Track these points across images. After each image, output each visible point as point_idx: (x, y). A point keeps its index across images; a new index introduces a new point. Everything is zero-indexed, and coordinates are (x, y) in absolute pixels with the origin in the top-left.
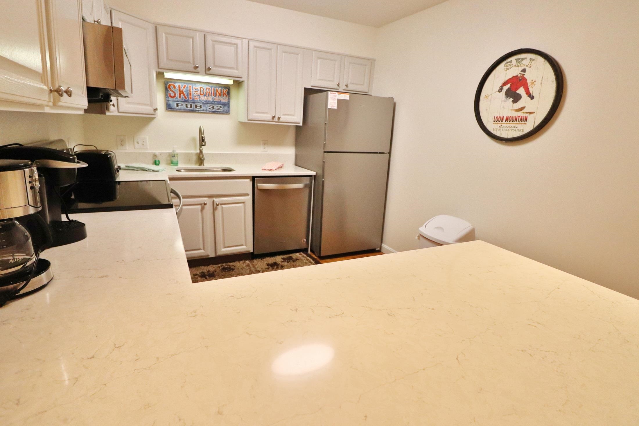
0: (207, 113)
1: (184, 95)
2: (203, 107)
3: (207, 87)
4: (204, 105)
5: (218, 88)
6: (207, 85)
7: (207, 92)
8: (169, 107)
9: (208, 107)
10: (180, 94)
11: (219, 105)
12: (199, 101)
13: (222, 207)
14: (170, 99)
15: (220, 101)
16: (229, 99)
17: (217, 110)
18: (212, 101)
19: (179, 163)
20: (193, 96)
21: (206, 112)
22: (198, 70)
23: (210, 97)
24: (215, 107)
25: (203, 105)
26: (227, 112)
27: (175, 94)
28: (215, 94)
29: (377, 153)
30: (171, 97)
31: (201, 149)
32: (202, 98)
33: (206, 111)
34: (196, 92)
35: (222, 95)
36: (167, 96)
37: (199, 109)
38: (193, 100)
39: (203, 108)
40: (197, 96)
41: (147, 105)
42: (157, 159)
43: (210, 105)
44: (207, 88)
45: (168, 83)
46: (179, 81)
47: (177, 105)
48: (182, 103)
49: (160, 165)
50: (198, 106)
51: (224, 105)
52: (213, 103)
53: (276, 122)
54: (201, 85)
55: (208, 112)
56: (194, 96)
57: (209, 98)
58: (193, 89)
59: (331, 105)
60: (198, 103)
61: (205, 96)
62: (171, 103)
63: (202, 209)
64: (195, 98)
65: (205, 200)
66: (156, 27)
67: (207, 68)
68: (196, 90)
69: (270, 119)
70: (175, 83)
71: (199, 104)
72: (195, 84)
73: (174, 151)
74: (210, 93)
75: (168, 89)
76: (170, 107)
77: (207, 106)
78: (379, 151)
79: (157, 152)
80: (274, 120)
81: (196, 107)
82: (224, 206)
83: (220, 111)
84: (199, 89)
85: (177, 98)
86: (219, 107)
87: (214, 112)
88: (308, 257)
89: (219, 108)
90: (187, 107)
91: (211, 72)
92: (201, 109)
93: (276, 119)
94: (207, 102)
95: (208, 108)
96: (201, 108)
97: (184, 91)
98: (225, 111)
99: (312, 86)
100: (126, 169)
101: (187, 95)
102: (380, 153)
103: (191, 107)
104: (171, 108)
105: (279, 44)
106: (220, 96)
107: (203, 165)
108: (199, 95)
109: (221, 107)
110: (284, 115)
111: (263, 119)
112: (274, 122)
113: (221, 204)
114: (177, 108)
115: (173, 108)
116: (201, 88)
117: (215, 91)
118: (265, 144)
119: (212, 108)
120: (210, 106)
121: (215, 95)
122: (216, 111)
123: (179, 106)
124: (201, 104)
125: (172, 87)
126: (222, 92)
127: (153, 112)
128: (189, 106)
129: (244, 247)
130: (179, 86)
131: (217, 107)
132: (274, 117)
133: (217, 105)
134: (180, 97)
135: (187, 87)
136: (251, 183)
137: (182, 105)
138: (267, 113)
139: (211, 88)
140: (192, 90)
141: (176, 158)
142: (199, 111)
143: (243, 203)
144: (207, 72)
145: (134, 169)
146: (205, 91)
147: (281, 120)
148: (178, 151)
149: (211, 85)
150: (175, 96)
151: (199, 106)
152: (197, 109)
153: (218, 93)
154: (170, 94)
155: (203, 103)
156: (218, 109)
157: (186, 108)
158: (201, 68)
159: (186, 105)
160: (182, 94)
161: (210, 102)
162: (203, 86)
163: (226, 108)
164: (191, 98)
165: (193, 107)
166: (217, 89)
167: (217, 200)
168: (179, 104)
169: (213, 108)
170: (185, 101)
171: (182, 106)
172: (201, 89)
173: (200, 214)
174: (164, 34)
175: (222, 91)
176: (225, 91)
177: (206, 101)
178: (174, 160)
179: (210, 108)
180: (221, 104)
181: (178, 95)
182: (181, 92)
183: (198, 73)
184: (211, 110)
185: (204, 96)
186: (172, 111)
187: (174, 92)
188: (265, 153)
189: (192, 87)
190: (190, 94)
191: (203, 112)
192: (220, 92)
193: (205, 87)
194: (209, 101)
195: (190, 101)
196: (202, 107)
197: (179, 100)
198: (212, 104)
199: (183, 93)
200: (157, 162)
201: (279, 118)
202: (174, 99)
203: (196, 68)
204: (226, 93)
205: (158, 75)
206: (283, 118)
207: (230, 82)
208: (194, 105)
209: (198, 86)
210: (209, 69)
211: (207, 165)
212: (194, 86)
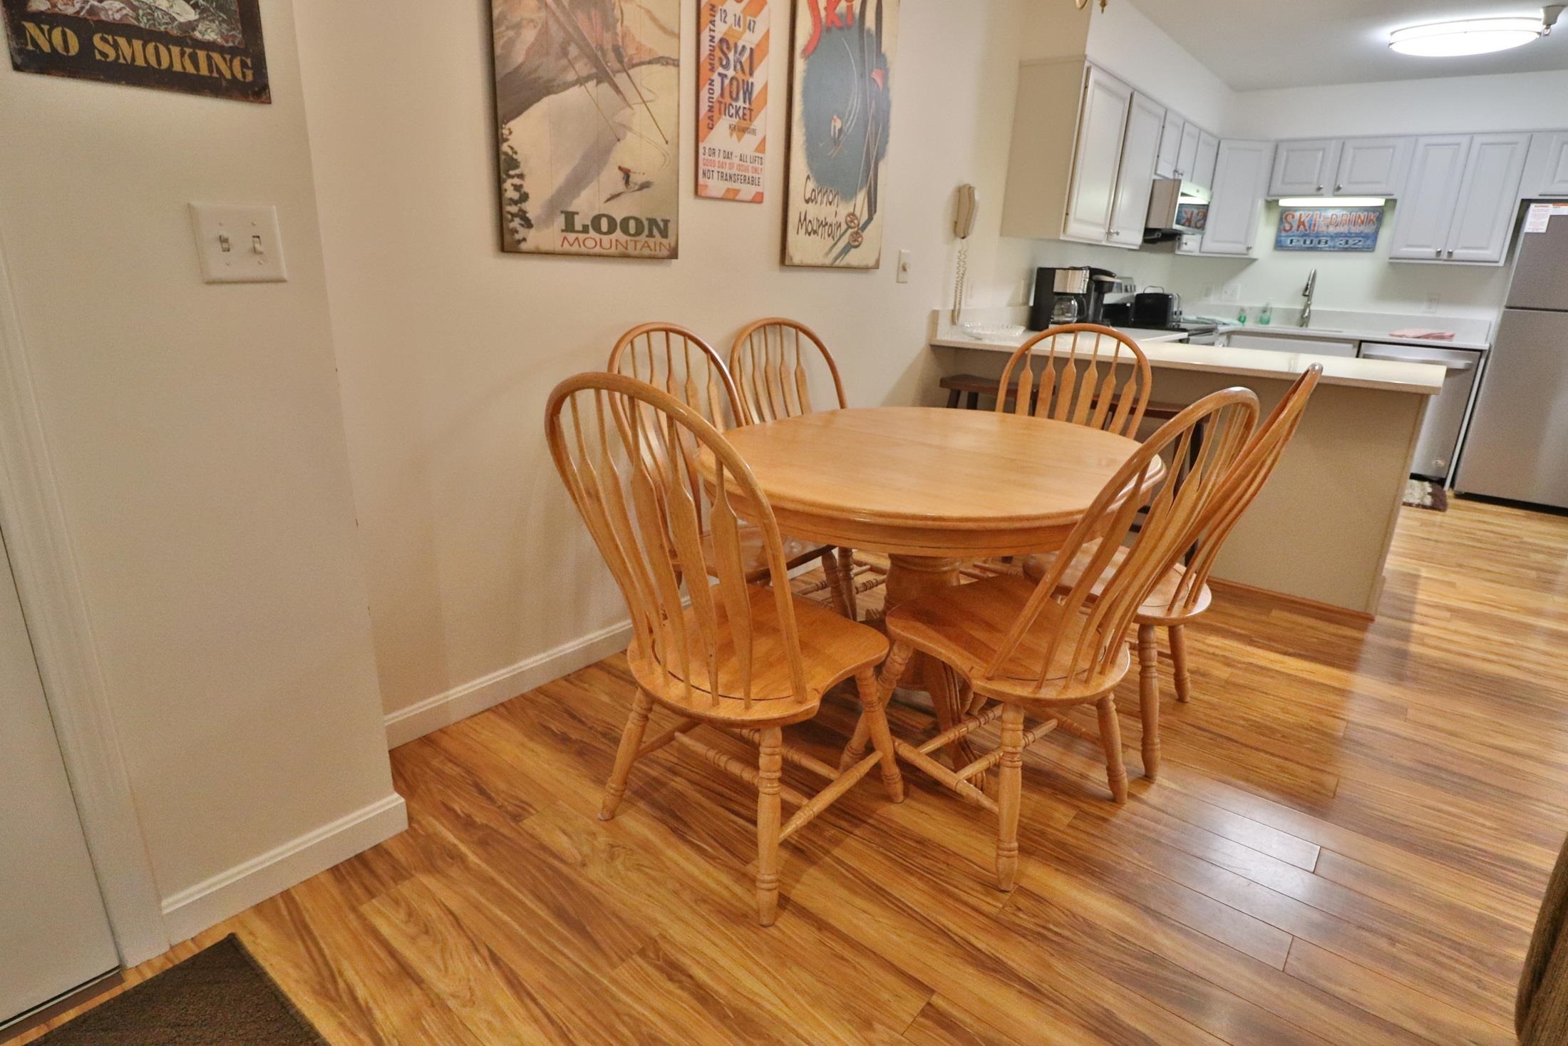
0: (1335, 251)
1: (1304, 226)
3: (1345, 212)
4: (1333, 239)
5: (1362, 214)
7: (1343, 220)
8: (1279, 246)
9: (1340, 242)
10: (1299, 227)
11: (1358, 239)
12: (1326, 234)
14: (1283, 234)
15: (1362, 232)
16: (1378, 228)
17: (1353, 246)
18: (1347, 232)
19: (1271, 321)
20: (1318, 228)
21: (1334, 249)
22: (1321, 192)
23: (1346, 226)
24: (1351, 242)
25: (1331, 239)
26: (1371, 249)
27: (1292, 227)
28: (1355, 221)
30: (1285, 230)
31: (1308, 303)
32: (1331, 229)
33: (1334, 247)
34: (1324, 221)
35: (1367, 223)
36: (1280, 230)
37: (1323, 246)
38: (1317, 232)
39: (1330, 243)
40: (1324, 227)
41: (1240, 243)
42: (1243, 315)
43: (1342, 239)
44: (1343, 215)
46: (1301, 209)
47: (1291, 242)
48: (1299, 238)
49: (1245, 322)
50: (1322, 241)
51: (1366, 237)
52: (1348, 235)
53: (1445, 260)
54: (1335, 211)
55: (1336, 249)
57: (1343, 229)
58: (1320, 218)
59: (1532, 227)
60: (1324, 236)
61: (1337, 226)
62: (1283, 238)
64: (1321, 229)
66: (1278, 147)
67: (1335, 187)
68: (1324, 218)
69: (1434, 256)
70: (1295, 211)
71: (1324, 238)
72: (1326, 211)
73: (1268, 305)
74: (1346, 221)
75: (1284, 220)
77: (1337, 240)
79: (1248, 304)
80: (1441, 257)
81: (1319, 242)
83: (1357, 247)
84: (1330, 217)
85: (1293, 232)
86: (1357, 241)
87: (1346, 250)
89: (1358, 243)
90: (1305, 242)
91: (1340, 192)
92: (1326, 245)
93: (1444, 256)
94: (1338, 235)
95: (1337, 244)
97: (1306, 221)
98: (1367, 247)
101: (1310, 227)
103: (1311, 242)
104: (1281, 246)
106: (1363, 224)
107: (1307, 327)
108: (1328, 226)
109: (1361, 241)
110: (1463, 248)
111: (1420, 256)
114: (1291, 245)
115: (1284, 245)
117: (1356, 217)
118: (1430, 300)
119: (1344, 244)
121: (1354, 224)
122: (1350, 248)
123: (1293, 243)
124: (1328, 239)
125: (1290, 217)
126: (1367, 219)
127: (1245, 252)
128: (1308, 242)
130: (1301, 215)
131: (1354, 240)
132: (1439, 253)
134: (1298, 230)
135: (1312, 216)
137: (1298, 241)
138: (1428, 246)
139: (1351, 214)
140: (1318, 219)
141: (1268, 313)
142: (1323, 249)
144: (1336, 193)
146: (1339, 219)
147: (1455, 257)
149: (1351, 210)
150: (1291, 229)
151: (1325, 241)
152: (1320, 246)
153: (1361, 220)
154: (1285, 227)
155: (1331, 237)
156: (1354, 244)
157: (1304, 246)
158: (1328, 189)
159: (1305, 240)
160: (1302, 226)
161: (1343, 235)
162: (1338, 211)
163: (1369, 242)
164: (1314, 231)
165: (1314, 242)
166: (1360, 215)
168: (1294, 241)
169: (1347, 242)
170: (1305, 235)
171: (1298, 243)
172: (1334, 216)
174: (1285, 153)
175: (1368, 216)
176: (1373, 216)
177: (1336, 234)
178: (1266, 316)
179: (1341, 244)
180: (1362, 237)
181: (1295, 226)
182: (1301, 223)
183: (1324, 195)
184: (1342, 246)
186: (1282, 250)
187: (1290, 224)
188: (1431, 315)
189: (1320, 216)
190: (1315, 225)
191: (1329, 249)
192: (1364, 219)
193: (1340, 214)
194: (1342, 233)
195: (1311, 235)
196: (1328, 242)
197: (1295, 235)
198: (1346, 236)
199: (1304, 224)
200: (1242, 319)
201: (1450, 254)
202: (1289, 233)
203: (1319, 189)
204: (1374, 219)
205: (1271, 204)
206: (1459, 253)
207: (1380, 202)
208: (1316, 241)
209: (1329, 213)
210: (1339, 188)
211: (1312, 329)
212: (1323, 214)
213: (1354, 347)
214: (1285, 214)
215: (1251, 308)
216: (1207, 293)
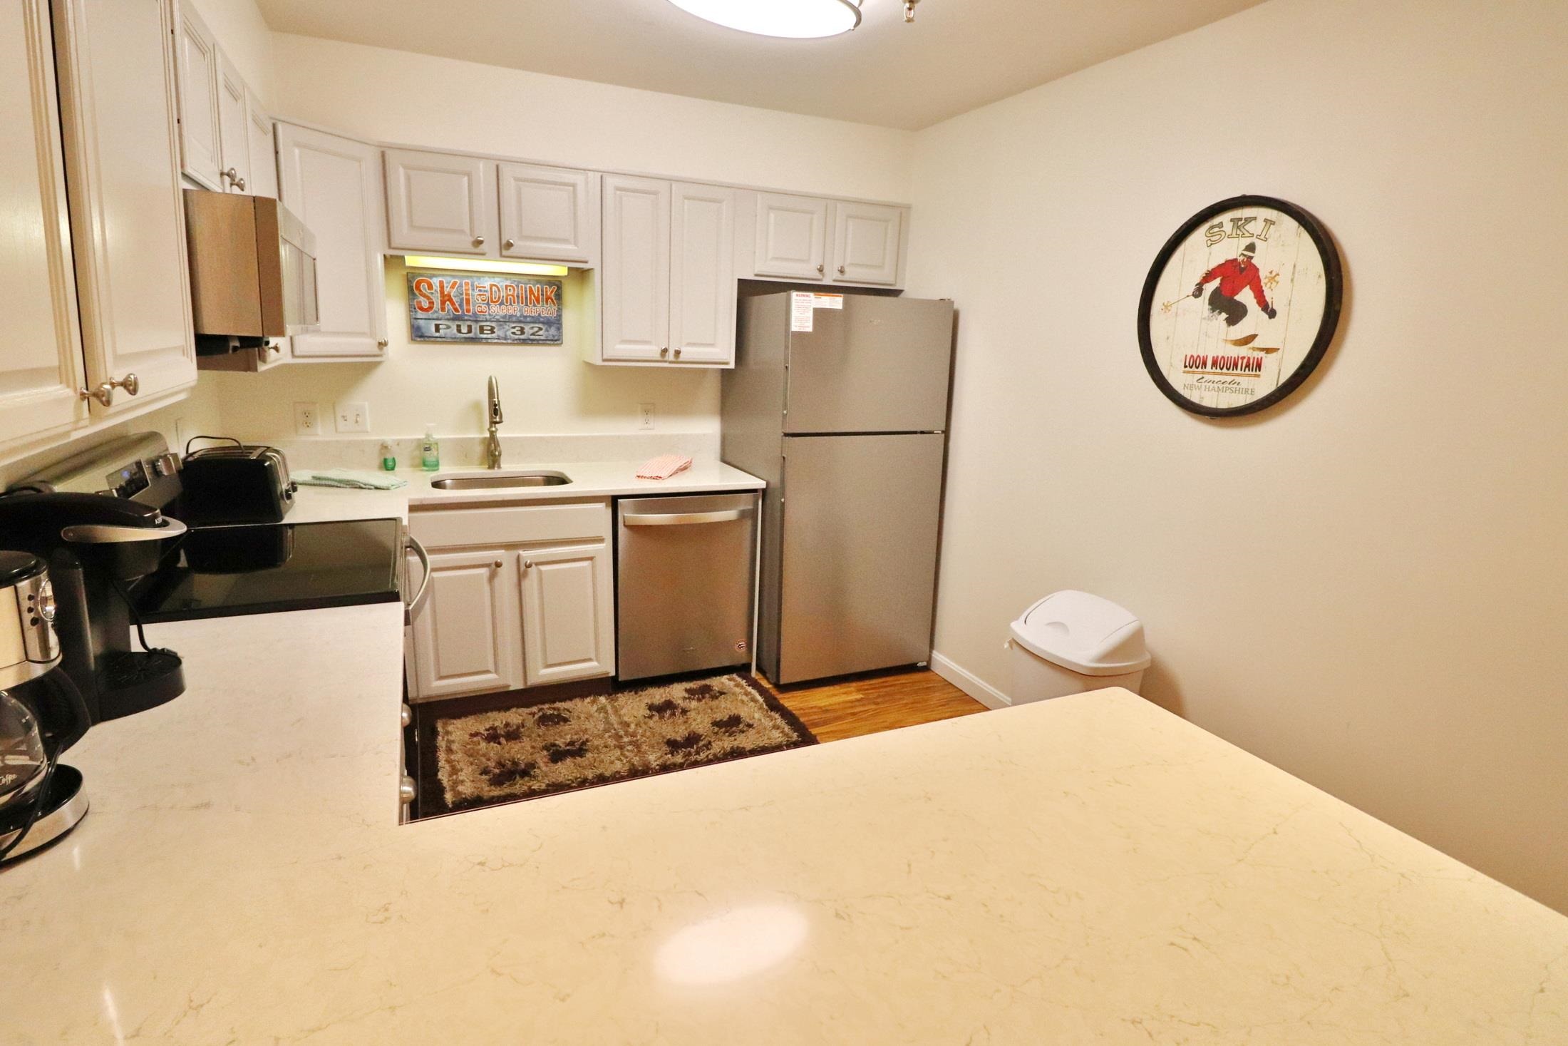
0: (508, 344)
1: (453, 304)
2: (498, 330)
3: (508, 283)
4: (501, 325)
5: (534, 286)
6: (507, 279)
7: (508, 295)
8: (417, 334)
9: (509, 330)
10: (443, 303)
11: (537, 325)
12: (488, 317)
13: (540, 572)
14: (420, 314)
15: (539, 314)
16: (560, 310)
17: (532, 337)
18: (518, 315)
19: (440, 462)
20: (474, 306)
21: (504, 341)
22: (483, 248)
23: (515, 305)
24: (527, 328)
25: (497, 326)
26: (556, 341)
27: (432, 303)
28: (526, 298)
29: (915, 433)
30: (422, 309)
31: (494, 429)
32: (495, 309)
33: (505, 339)
34: (480, 295)
35: (543, 302)
36: (413, 308)
37: (489, 336)
38: (475, 314)
39: (498, 332)
40: (483, 306)
41: (363, 334)
42: (389, 457)
43: (514, 325)
44: (506, 286)
45: (414, 278)
46: (440, 273)
47: (437, 329)
48: (449, 323)
49: (396, 469)
50: (485, 328)
51: (548, 323)
52: (522, 320)
53: (670, 362)
54: (492, 280)
55: (509, 341)
56: (477, 305)
57: (514, 310)
58: (473, 290)
59: (798, 324)
60: (486, 321)
61: (502, 303)
62: (422, 323)
63: (492, 577)
64: (479, 309)
65: (499, 554)
66: (383, 155)
67: (504, 242)
68: (480, 291)
69: (657, 356)
70: (431, 278)
71: (488, 323)
72: (479, 278)
73: (428, 436)
74: (513, 296)
75: (416, 292)
76: (420, 334)
77: (507, 327)
78: (918, 429)
79: (389, 438)
80: (666, 358)
81: (482, 331)
82: (543, 568)
83: (537, 337)
84: (488, 288)
85: (436, 312)
86: (536, 329)
87: (524, 342)
88: (749, 686)
89: (537, 332)
90: (459, 331)
91: (512, 251)
92: (493, 335)
93: (670, 356)
94: (506, 320)
95: (509, 333)
96: (493, 332)
97: (452, 294)
98: (550, 338)
99: (756, 275)
100: (314, 485)
101: (461, 305)
102: (922, 432)
103: (470, 331)
104: (421, 337)
105: (674, 180)
106: (539, 303)
107: (499, 467)
108: (488, 304)
109: (540, 329)
110: (689, 344)
111: (639, 356)
112: (666, 362)
113: (537, 564)
114: (437, 334)
115: (426, 334)
116: (492, 286)
117: (526, 291)
118: (647, 412)
119: (519, 333)
120: (514, 328)
121: (526, 302)
122: (530, 339)
123: (441, 331)
124: (493, 324)
125: (424, 286)
126: (543, 295)
127: (376, 350)
128: (464, 330)
129: (594, 664)
130: (441, 283)
131: (532, 328)
132: (665, 351)
133: (532, 325)
134: (443, 309)
135: (461, 286)
136: (610, 511)
137: (448, 327)
138: (648, 342)
139: (518, 286)
140: (470, 292)
141: (434, 452)
142: (489, 341)
144: (505, 253)
145: (333, 483)
146: (503, 294)
147: (682, 357)
148: (436, 436)
149: (516, 278)
150: (431, 308)
151: (489, 328)
152: (485, 336)
153: (534, 296)
154: (420, 302)
155: (498, 321)
156: (533, 334)
157: (459, 335)
158: (491, 244)
159: (459, 326)
160: (448, 302)
161: (514, 319)
162: (496, 280)
163: (553, 331)
164: (468, 311)
165: (473, 330)
166: (530, 287)
167: (528, 555)
168: (441, 326)
169: (522, 332)
170: (455, 318)
171: (448, 330)
172: (494, 288)
173: (487, 588)
174: (401, 171)
175: (542, 291)
176: (550, 291)
177: (504, 317)
178: (430, 457)
179: (514, 333)
180: (540, 322)
181: (437, 305)
182: (446, 298)
183: (483, 254)
184: (516, 337)
185: (500, 304)
186: (425, 342)
187: (428, 298)
188: (649, 432)
189: (473, 286)
190: (468, 301)
191: (499, 341)
192: (538, 294)
193: (501, 284)
194: (511, 316)
195: (466, 318)
196: (495, 330)
197: (440, 317)
198: (520, 322)
199: (450, 300)
200: (390, 463)
201: (678, 353)
202: (430, 314)
203: (478, 243)
204: (552, 296)
205: (393, 262)
206: (688, 353)
207: (560, 270)
208: (475, 327)
209: (487, 283)
210: (507, 245)
211: (508, 467)
212: (476, 283)
213: (607, 506)
214: (414, 284)
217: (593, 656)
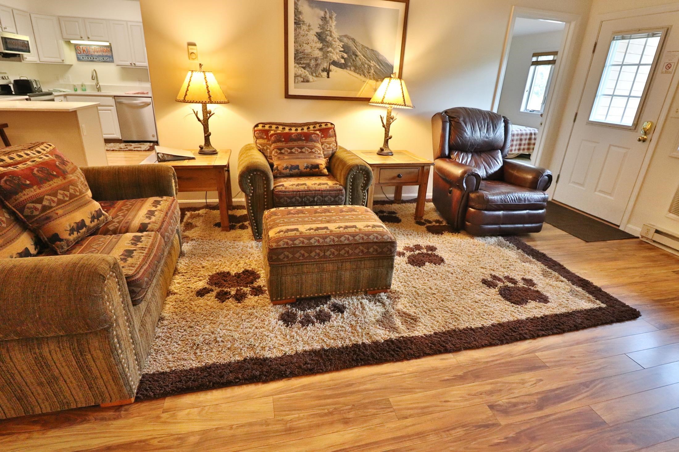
1: (86, 52)
2: (98, 59)
3: (98, 47)
5: (104, 48)
7: (99, 50)
8: (79, 59)
9: (101, 59)
14: (79, 55)
15: (107, 55)
16: (112, 54)
19: (87, 90)
21: (99, 61)
22: (83, 38)
24: (104, 58)
26: (112, 61)
27: (81, 52)
28: (103, 51)
30: (79, 53)
31: (98, 82)
32: (96, 54)
36: (77, 53)
41: (58, 58)
42: (76, 88)
43: (101, 57)
46: (82, 45)
51: (109, 57)
52: (103, 56)
55: (101, 61)
57: (100, 54)
58: (90, 49)
60: (94, 56)
62: (79, 57)
64: (92, 53)
66: (59, 19)
68: (92, 49)
69: (130, 65)
70: (79, 46)
73: (83, 83)
75: (77, 49)
79: (75, 84)
81: (94, 58)
83: (107, 61)
87: (104, 62)
89: (107, 59)
91: (90, 39)
93: (133, 65)
94: (99, 56)
96: (96, 59)
101: (88, 53)
105: (128, 21)
106: (107, 52)
108: (94, 52)
110: (138, 62)
111: (126, 65)
115: (81, 59)
117: (102, 49)
118: (139, 81)
123: (84, 59)
124: (96, 57)
126: (107, 50)
127: (62, 61)
128: (89, 58)
129: (115, 135)
132: (131, 63)
133: (106, 57)
134: (84, 53)
135: (87, 48)
136: (114, 99)
137: (86, 58)
138: (127, 61)
141: (84, 87)
142: (96, 61)
143: (110, 110)
146: (97, 50)
148: (86, 84)
152: (94, 60)
153: (105, 50)
157: (89, 60)
162: (95, 47)
163: (111, 59)
164: (90, 54)
168: (84, 57)
169: (103, 59)
170: (87, 55)
172: (95, 49)
174: (63, 21)
182: (84, 51)
185: (97, 52)
186: (81, 61)
187: (80, 50)
190: (89, 51)
197: (83, 55)
200: (76, 90)
201: (135, 64)
202: (81, 54)
203: (81, 37)
204: (109, 50)
205: (68, 42)
206: (137, 64)
207: (107, 44)
208: (92, 58)
209: (93, 47)
210: (88, 38)
211: (103, 92)
212: (90, 47)
214: (76, 47)
215: (78, 85)
216: (58, 79)
217: (114, 133)
